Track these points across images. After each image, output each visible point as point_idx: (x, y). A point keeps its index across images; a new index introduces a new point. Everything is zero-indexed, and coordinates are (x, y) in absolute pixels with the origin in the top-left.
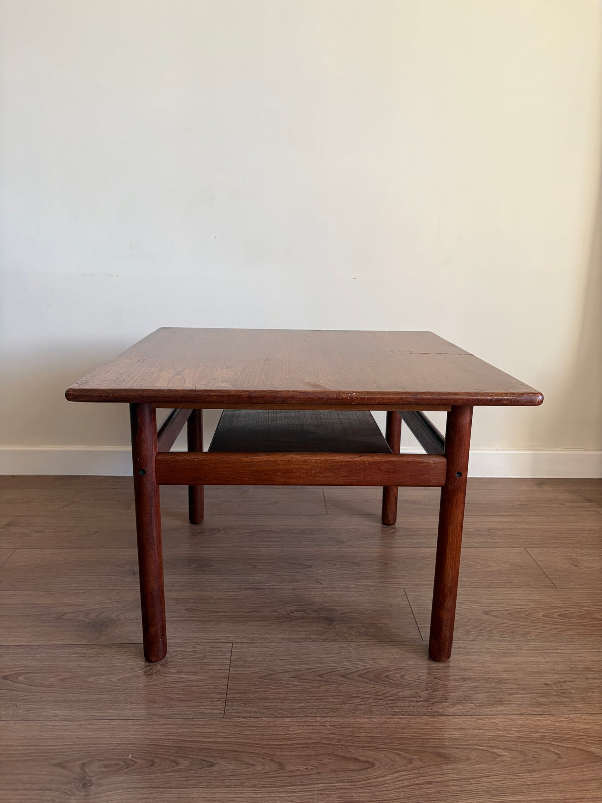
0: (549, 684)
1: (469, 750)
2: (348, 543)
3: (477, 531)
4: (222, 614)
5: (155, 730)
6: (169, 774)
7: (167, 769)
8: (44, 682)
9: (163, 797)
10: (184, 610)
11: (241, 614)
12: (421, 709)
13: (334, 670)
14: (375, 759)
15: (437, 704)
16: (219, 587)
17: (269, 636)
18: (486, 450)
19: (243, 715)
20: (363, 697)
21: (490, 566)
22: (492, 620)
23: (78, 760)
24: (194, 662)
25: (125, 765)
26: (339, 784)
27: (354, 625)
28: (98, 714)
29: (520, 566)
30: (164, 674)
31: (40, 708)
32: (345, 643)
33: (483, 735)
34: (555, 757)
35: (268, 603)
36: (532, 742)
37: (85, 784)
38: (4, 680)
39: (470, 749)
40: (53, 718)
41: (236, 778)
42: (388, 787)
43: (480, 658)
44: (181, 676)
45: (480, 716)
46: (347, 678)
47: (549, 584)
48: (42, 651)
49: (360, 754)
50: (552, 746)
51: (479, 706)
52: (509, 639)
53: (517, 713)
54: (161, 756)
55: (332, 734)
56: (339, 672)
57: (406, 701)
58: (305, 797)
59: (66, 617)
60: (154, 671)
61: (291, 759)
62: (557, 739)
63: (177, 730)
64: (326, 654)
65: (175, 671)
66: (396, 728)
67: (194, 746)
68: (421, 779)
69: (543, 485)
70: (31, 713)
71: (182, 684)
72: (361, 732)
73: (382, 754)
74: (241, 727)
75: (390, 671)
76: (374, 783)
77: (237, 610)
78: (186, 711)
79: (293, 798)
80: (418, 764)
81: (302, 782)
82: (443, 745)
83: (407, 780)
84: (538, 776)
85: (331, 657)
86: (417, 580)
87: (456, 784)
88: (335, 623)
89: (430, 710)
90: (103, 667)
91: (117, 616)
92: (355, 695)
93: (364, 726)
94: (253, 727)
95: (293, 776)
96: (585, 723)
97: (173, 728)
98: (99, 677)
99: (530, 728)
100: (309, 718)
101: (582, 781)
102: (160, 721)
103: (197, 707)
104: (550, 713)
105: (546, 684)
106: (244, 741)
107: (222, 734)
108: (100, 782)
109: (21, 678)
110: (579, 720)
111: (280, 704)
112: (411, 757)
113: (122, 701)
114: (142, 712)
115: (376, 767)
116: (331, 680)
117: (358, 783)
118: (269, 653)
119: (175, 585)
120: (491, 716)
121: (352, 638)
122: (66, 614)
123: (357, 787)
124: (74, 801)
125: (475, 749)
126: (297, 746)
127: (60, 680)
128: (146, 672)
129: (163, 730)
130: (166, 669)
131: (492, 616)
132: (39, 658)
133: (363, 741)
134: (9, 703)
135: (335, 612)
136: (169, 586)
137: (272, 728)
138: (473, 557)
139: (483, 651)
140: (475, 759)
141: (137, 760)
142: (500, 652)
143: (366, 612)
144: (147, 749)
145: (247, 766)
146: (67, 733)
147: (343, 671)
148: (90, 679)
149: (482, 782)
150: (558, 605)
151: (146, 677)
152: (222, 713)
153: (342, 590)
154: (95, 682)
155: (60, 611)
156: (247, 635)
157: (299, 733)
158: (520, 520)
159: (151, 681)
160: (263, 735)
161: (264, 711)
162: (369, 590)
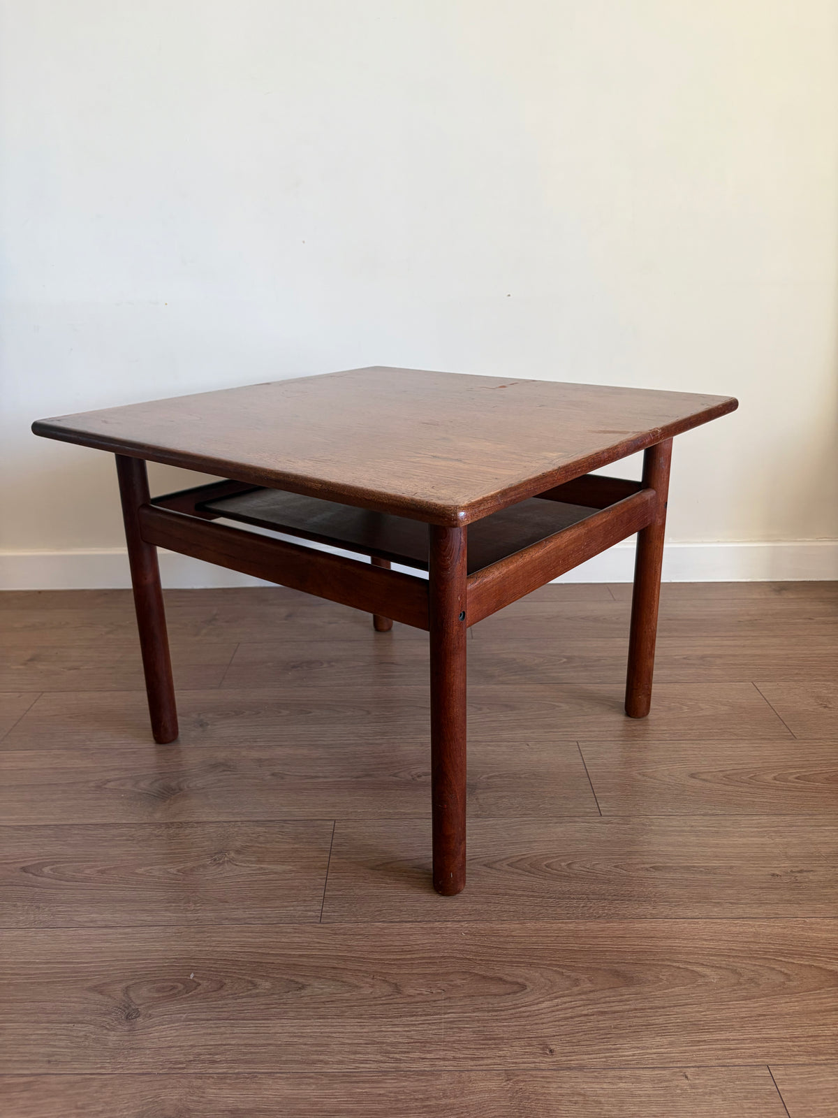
0: (777, 876)
1: (659, 968)
2: (500, 679)
3: (684, 658)
4: (321, 780)
5: (226, 939)
6: (244, 1000)
7: (242, 992)
8: (78, 874)
9: (235, 1032)
10: (271, 775)
11: (349, 779)
12: (593, 910)
13: (473, 857)
14: (527, 979)
15: (618, 903)
16: (319, 743)
17: (386, 810)
18: (703, 542)
19: (347, 919)
20: (513, 895)
21: (702, 710)
22: (701, 785)
23: (121, 981)
24: (281, 847)
25: (184, 989)
26: (475, 1014)
27: (504, 794)
28: (150, 918)
29: (744, 708)
30: (240, 864)
31: (70, 911)
32: (492, 819)
33: (680, 946)
34: (782, 979)
35: (386, 764)
36: (749, 957)
37: (130, 1014)
38: (24, 874)
39: (661, 965)
40: (88, 924)
41: (335, 1006)
42: (544, 1018)
43: (680, 839)
44: (262, 866)
45: (678, 920)
46: (491, 868)
47: (786, 734)
48: (76, 832)
49: (507, 973)
50: (778, 963)
51: (676, 906)
52: (723, 812)
53: (730, 915)
54: (234, 975)
55: (469, 945)
56: (480, 860)
57: (574, 899)
58: (428, 1032)
59: (110, 785)
60: (226, 859)
61: (411, 980)
62: (786, 953)
63: (257, 940)
65: (253, 859)
66: (558, 937)
67: (279, 962)
68: (590, 1007)
70: (59, 918)
71: (264, 877)
72: (509, 943)
73: (536, 972)
74: (344, 935)
75: (553, 857)
76: (524, 1012)
77: (343, 774)
78: (268, 914)
79: (412, 1033)
80: (587, 986)
81: (424, 1011)
82: (623, 959)
83: (571, 1008)
84: (756, 1005)
86: (596, 729)
87: (639, 1014)
88: (477, 791)
89: (606, 911)
91: (178, 784)
92: (502, 891)
93: (513, 933)
94: (360, 935)
95: (413, 1003)
96: (827, 931)
97: (249, 937)
98: (152, 867)
99: (747, 937)
100: (437, 923)
101: (818, 1012)
102: (233, 927)
103: (285, 909)
104: (778, 916)
105: (773, 875)
106: (349, 955)
107: (316, 945)
108: (150, 1012)
109: (46, 870)
110: (818, 926)
111: (398, 904)
112: (578, 977)
113: (183, 900)
114: (209, 914)
115: (528, 990)
117: (503, 1013)
118: (384, 834)
119: (258, 740)
120: (691, 920)
121: (501, 813)
122: (110, 782)
123: (501, 1017)
124: (115, 1038)
125: (668, 965)
126: (420, 961)
127: (99, 871)
128: (215, 860)
129: (237, 939)
130: (243, 856)
131: (701, 779)
132: (72, 842)
133: (511, 955)
134: (29, 904)
135: (479, 776)
136: (250, 742)
137: (386, 937)
138: (678, 697)
139: (685, 828)
140: (667, 980)
141: (200, 982)
142: (710, 830)
143: (523, 776)
144: (214, 966)
145: (351, 988)
146: (107, 945)
147: (485, 859)
148: (139, 871)
149: (677, 1013)
150: (795, 763)
151: (215, 867)
152: (318, 917)
153: (489, 745)
154: (147, 874)
155: (101, 778)
156: (355, 810)
157: (423, 944)
158: (748, 642)
159: (222, 872)
160: (374, 946)
161: (376, 913)
162: (528, 745)
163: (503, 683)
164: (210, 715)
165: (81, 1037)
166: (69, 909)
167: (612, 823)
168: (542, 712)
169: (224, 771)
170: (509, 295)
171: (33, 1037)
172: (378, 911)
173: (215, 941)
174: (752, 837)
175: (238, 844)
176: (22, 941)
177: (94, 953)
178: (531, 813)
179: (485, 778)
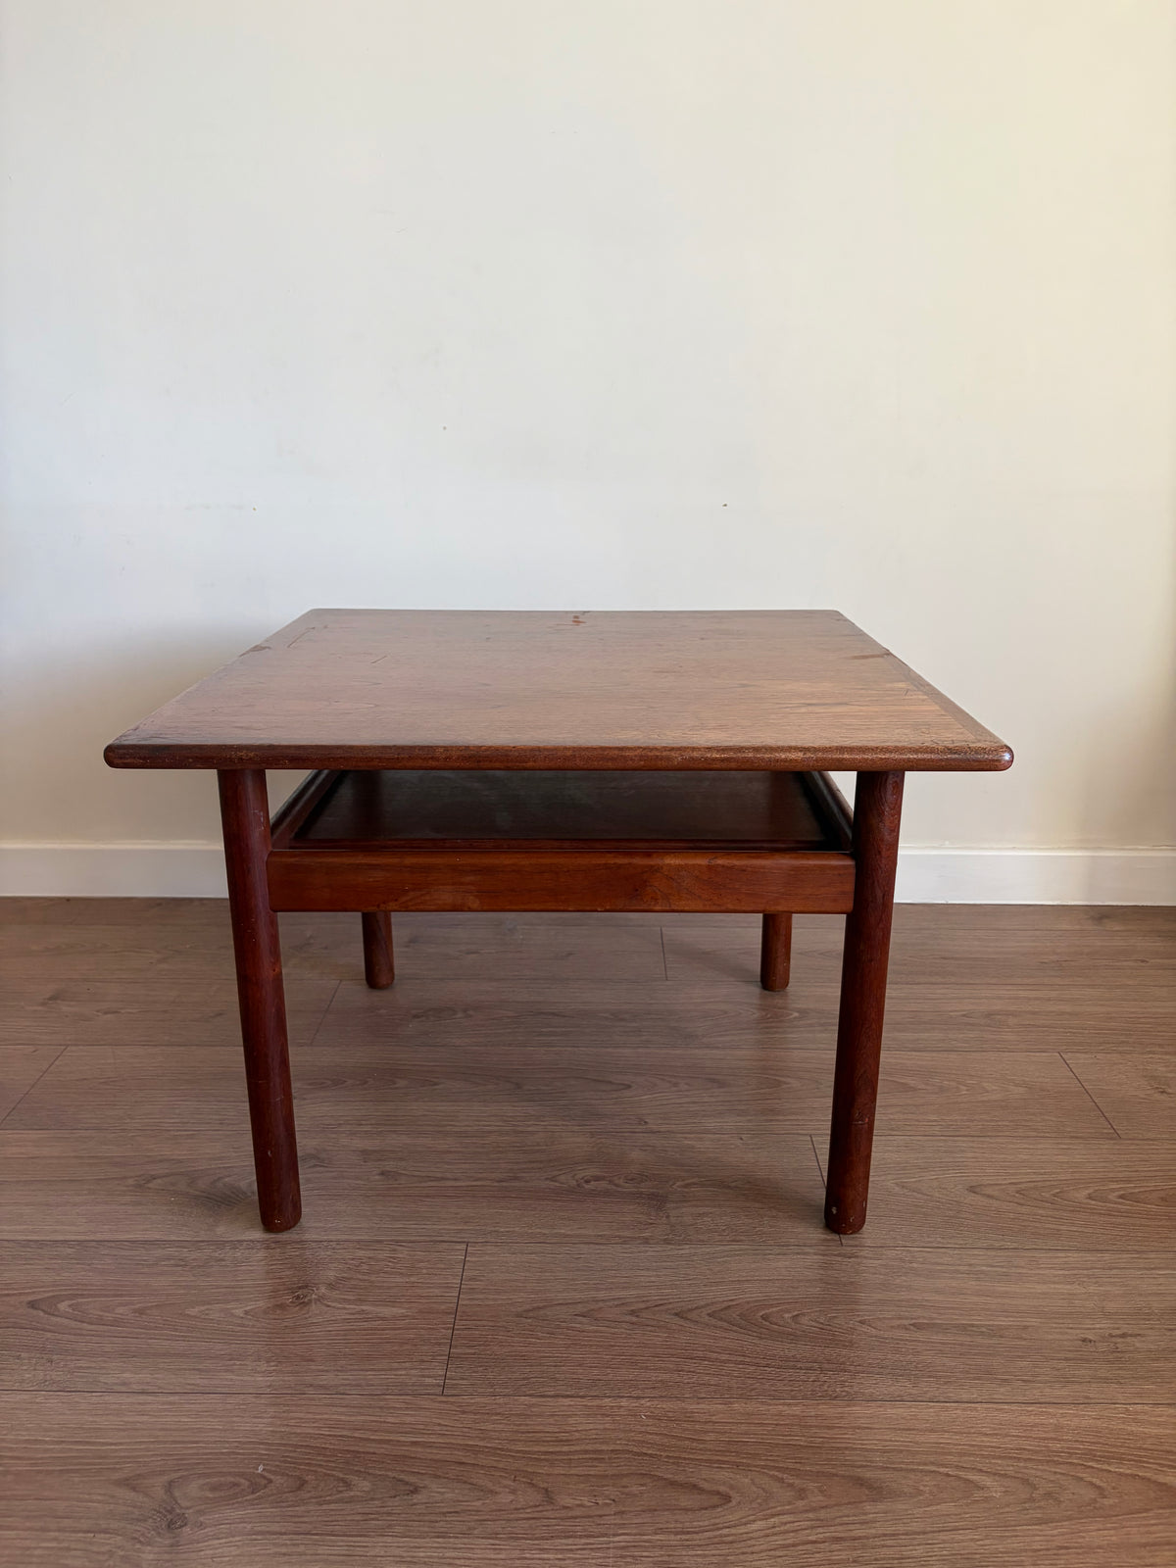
0: (1090, 1341)
1: (920, 1475)
2: (705, 1040)
3: (964, 1015)
4: (450, 1183)
5: (310, 1416)
6: (332, 1506)
7: (329, 1495)
8: (107, 1314)
9: (319, 1552)
10: (379, 1174)
11: (488, 1183)
12: (829, 1386)
14: (732, 1487)
15: (862, 1378)
16: (448, 1128)
17: (538, 1230)
18: (992, 849)
19: (480, 1390)
20: (716, 1360)
21: (987, 1092)
22: (984, 1204)
23: (162, 1473)
24: (391, 1280)
25: (249, 1487)
26: (658, 1537)
27: (706, 1210)
28: (206, 1382)
29: (1048, 1091)
30: (333, 1304)
31: (95, 1368)
32: (687, 1246)
33: (949, 1444)
34: (1092, 1494)
35: (541, 1162)
36: (1048, 1461)
37: (173, 1521)
38: (31, 1311)
39: (922, 1471)
40: (116, 1388)
41: (460, 1519)
42: (754, 1546)
43: (954, 1284)
44: (364, 1308)
45: (947, 1404)
46: (686, 1319)
47: (1105, 1131)
48: (106, 1252)
49: (704, 1477)
50: (1088, 1470)
51: (946, 1383)
52: (1015, 1245)
53: (1021, 1399)
54: (319, 1470)
55: (651, 1434)
56: (670, 1306)
57: (801, 1368)
58: (590, 1561)
59: (155, 1184)
60: (314, 1296)
61: (567, 1483)
62: (1100, 1456)
63: (353, 1418)
64: (648, 1270)
65: (352, 1298)
66: (777, 1425)
67: (382, 1451)
68: (820, 1530)
69: (1106, 921)
70: (77, 1377)
71: (366, 1325)
72: (709, 1432)
73: (746, 1477)
74: (475, 1414)
75: (772, 1306)
76: (729, 1535)
77: (480, 1176)
78: (371, 1379)
79: (567, 1562)
80: (817, 1499)
81: (585, 1530)
82: (868, 1461)
83: (793, 1531)
84: (1055, 1532)
85: (658, 1276)
87: (889, 1543)
88: (668, 1205)
89: (846, 1389)
90: (218, 1287)
91: (250, 1185)
92: (700, 1354)
93: (714, 1419)
94: (498, 1414)
95: (570, 1518)
96: (1159, 1424)
97: (342, 1414)
98: (211, 1307)
99: (1045, 1432)
100: (607, 1400)
101: (1144, 1545)
102: (320, 1399)
103: (393, 1373)
104: (1089, 1401)
105: (1084, 1340)
106: (481, 1443)
107: (439, 1428)
108: (202, 1519)
109: (63, 1306)
110: (1145, 1417)
111: (553, 1369)
112: (805, 1486)
113: (251, 1355)
114: (286, 1378)
115: (734, 1503)
116: (655, 1323)
117: (695, 1536)
118: (537, 1265)
119: (363, 1122)
120: (967, 1405)
121: (701, 1237)
122: (155, 1179)
123: (694, 1543)
124: (151, 1556)
125: (932, 1472)
126: (581, 1457)
127: (135, 1311)
128: (298, 1297)
129: (325, 1416)
130: (338, 1292)
131: (984, 1195)
132: (99, 1266)
133: (710, 1450)
134: (38, 1355)
135: (671, 1183)
136: (352, 1124)
137: (534, 1418)
138: (954, 1072)
139: (961, 1268)
140: (931, 1493)
141: (272, 1477)
142: (995, 1271)
143: (734, 1184)
144: (292, 1455)
145: (482, 1493)
146: (145, 1418)
147: (680, 1304)
148: (193, 1311)
149: (944, 1542)
150: (1120, 1175)
151: (297, 1308)
152: (439, 1386)
153: (686, 1138)
154: (203, 1317)
155: (142, 1173)
156: (497, 1228)
157: (586, 1430)
158: (1053, 994)
159: (307, 1316)
160: (517, 1432)
161: (521, 1383)
162: (741, 1139)
163: (707, 1046)
164: (298, 1085)
165: (104, 1553)
166: (93, 1365)
167: (857, 1257)
170: (725, 505)
171: (37, 1552)
172: (524, 1379)
173: (294, 1418)
174: (1054, 1283)
175: (331, 1274)
176: (26, 1409)
177: (124, 1430)
178: (742, 1238)
179: (678, 1187)
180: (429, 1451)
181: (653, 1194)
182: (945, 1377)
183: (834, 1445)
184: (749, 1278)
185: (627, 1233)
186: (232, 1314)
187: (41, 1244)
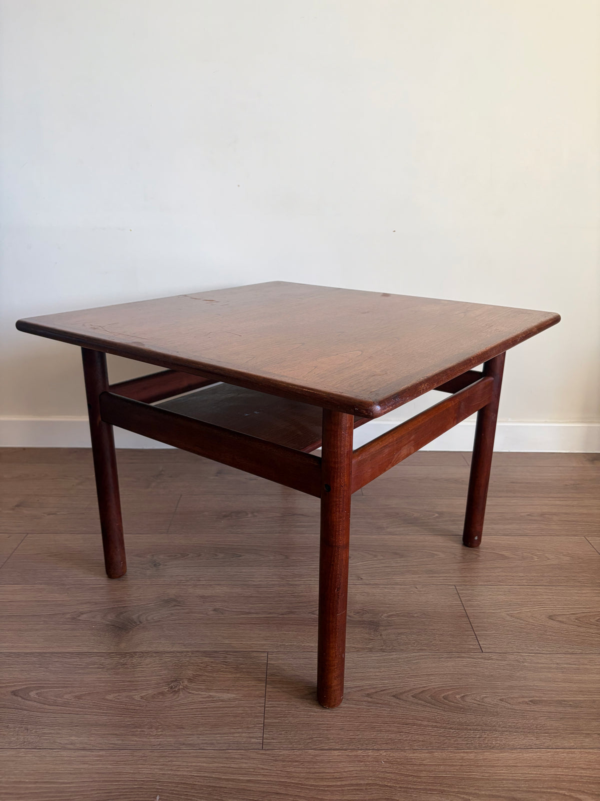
1: (549, 795)
2: (388, 530)
3: (528, 515)
4: (254, 616)
5: (185, 764)
8: (58, 699)
10: (213, 611)
11: (276, 615)
12: (488, 741)
13: (384, 688)
15: (507, 734)
16: (249, 583)
17: (308, 644)
18: (534, 422)
19: (284, 746)
20: (420, 725)
21: (549, 559)
22: (559, 626)
24: (226, 676)
27: (402, 631)
28: (120, 742)
29: (582, 559)
30: (193, 692)
32: (394, 653)
33: (562, 775)
35: (305, 603)
38: (15, 697)
39: (549, 793)
40: (69, 747)
43: (550, 675)
44: (211, 694)
45: (558, 750)
46: (400, 699)
48: (56, 660)
51: (555, 736)
52: (580, 651)
55: (388, 773)
57: (470, 730)
59: (83, 617)
60: (181, 687)
63: (211, 765)
65: (203, 687)
66: (461, 765)
69: (596, 461)
70: (45, 739)
71: (213, 705)
72: (422, 771)
74: (283, 761)
75: (448, 690)
77: (271, 611)
78: (218, 740)
82: (517, 787)
86: (468, 575)
88: (380, 628)
89: (498, 742)
91: (139, 617)
92: (410, 721)
93: (424, 762)
94: (296, 761)
97: (204, 762)
98: (120, 694)
100: (360, 752)
102: (190, 753)
103: (232, 735)
106: (288, 781)
107: (262, 771)
109: (33, 694)
111: (326, 732)
113: (146, 725)
114: (169, 740)
116: (382, 702)
118: (309, 666)
119: (201, 579)
120: (569, 750)
121: (402, 647)
122: (82, 614)
125: (556, 793)
126: (349, 788)
127: (76, 697)
128: (172, 688)
129: (194, 764)
130: (195, 684)
131: (558, 621)
132: (53, 669)
133: (425, 783)
134: (19, 725)
135: (380, 615)
136: (194, 580)
137: (319, 764)
138: (528, 548)
139: (552, 665)
142: (572, 667)
143: (416, 615)
144: (175, 789)
146: (86, 766)
147: (395, 690)
148: (110, 697)
151: (172, 694)
152: (260, 744)
153: (385, 588)
154: (116, 700)
155: (75, 610)
156: (284, 643)
157: (350, 771)
158: (575, 503)
159: (178, 699)
160: (309, 773)
161: (308, 741)
162: (417, 588)
163: (390, 533)
164: (161, 557)
166: (53, 732)
167: (492, 659)
168: (424, 560)
169: (175, 606)
170: (394, 231)
172: (310, 739)
173: (175, 766)
175: (190, 673)
176: (13, 761)
177: (75, 774)
178: (426, 648)
179: (386, 617)
180: (258, 786)
181: (371, 621)
182: (554, 733)
183: (496, 777)
184: (432, 673)
185: (359, 646)
186: (134, 699)
187: (18, 655)
